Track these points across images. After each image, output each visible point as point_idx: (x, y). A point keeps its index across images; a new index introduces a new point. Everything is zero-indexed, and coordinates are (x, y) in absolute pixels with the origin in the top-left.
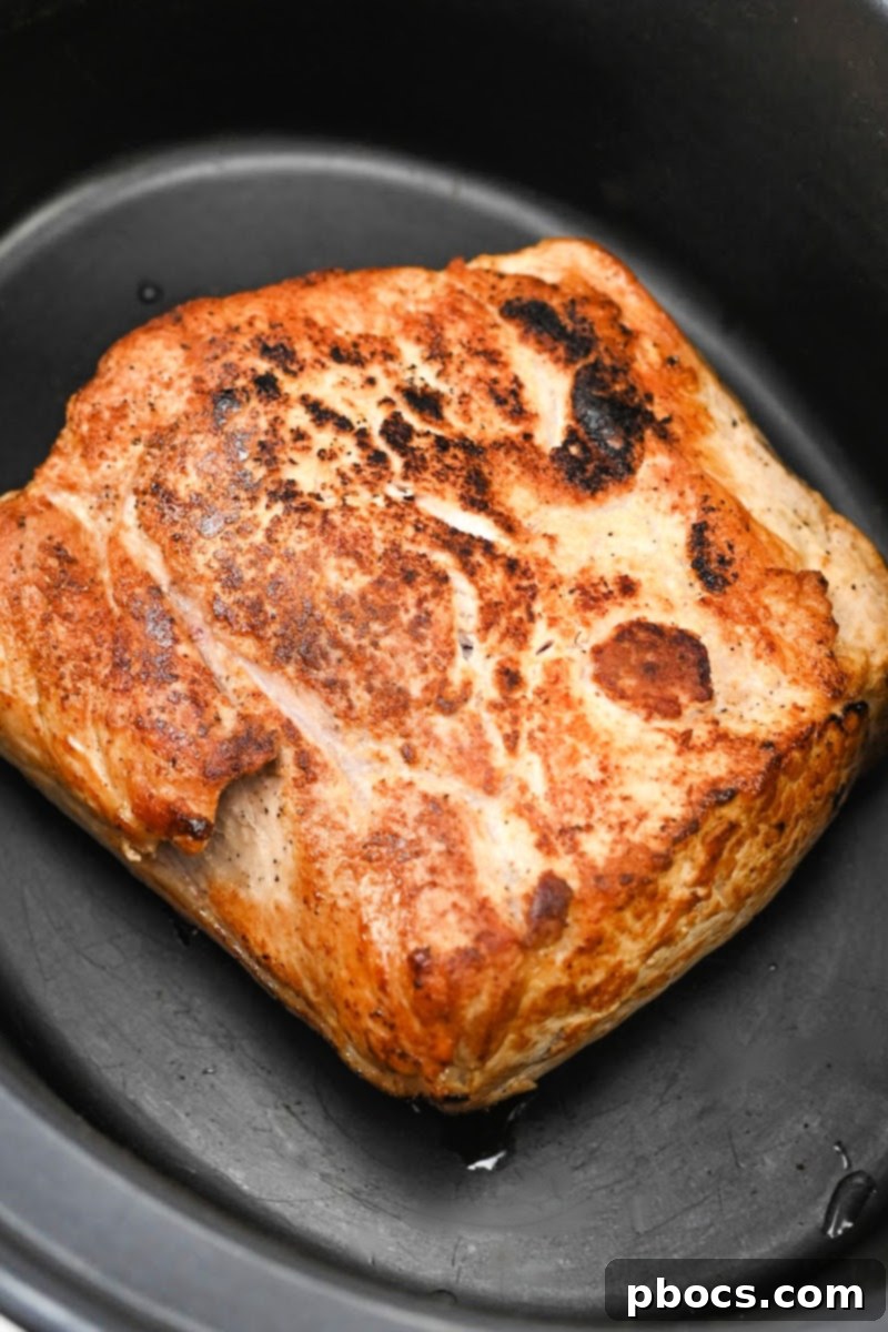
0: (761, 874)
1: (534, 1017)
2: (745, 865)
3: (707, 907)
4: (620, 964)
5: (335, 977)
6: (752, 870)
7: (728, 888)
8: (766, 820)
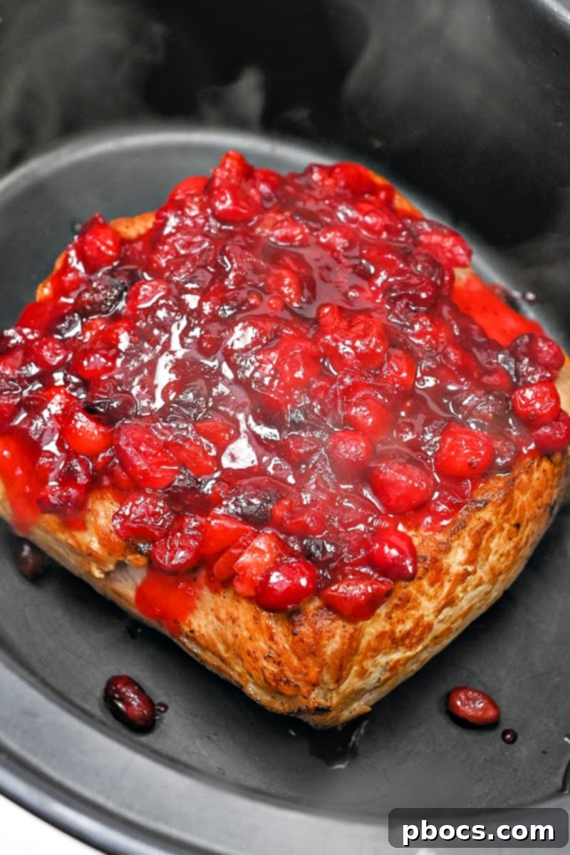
0: (507, 559)
1: (369, 654)
2: (497, 552)
3: (475, 580)
4: (422, 617)
5: (240, 636)
6: (501, 556)
7: (487, 567)
8: (508, 521)
